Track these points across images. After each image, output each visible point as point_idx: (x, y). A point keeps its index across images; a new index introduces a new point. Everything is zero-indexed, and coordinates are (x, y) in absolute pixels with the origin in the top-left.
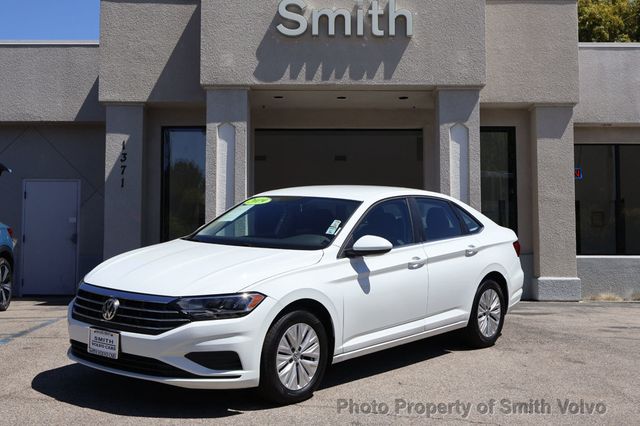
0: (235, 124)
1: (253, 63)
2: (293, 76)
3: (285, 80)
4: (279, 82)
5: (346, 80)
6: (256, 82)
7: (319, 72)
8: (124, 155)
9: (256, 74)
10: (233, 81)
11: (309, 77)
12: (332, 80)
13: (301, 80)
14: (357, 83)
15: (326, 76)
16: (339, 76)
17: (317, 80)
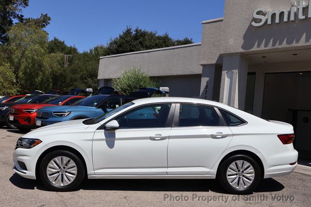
0: (233, 71)
1: (241, 41)
2: (259, 46)
3: (255, 48)
4: (252, 50)
5: (285, 45)
6: (242, 51)
7: (271, 43)
8: (207, 86)
9: (243, 47)
10: (233, 51)
11: (266, 45)
12: (277, 46)
13: (262, 48)
14: (290, 46)
15: (274, 44)
16: (280, 44)
17: (270, 47)
